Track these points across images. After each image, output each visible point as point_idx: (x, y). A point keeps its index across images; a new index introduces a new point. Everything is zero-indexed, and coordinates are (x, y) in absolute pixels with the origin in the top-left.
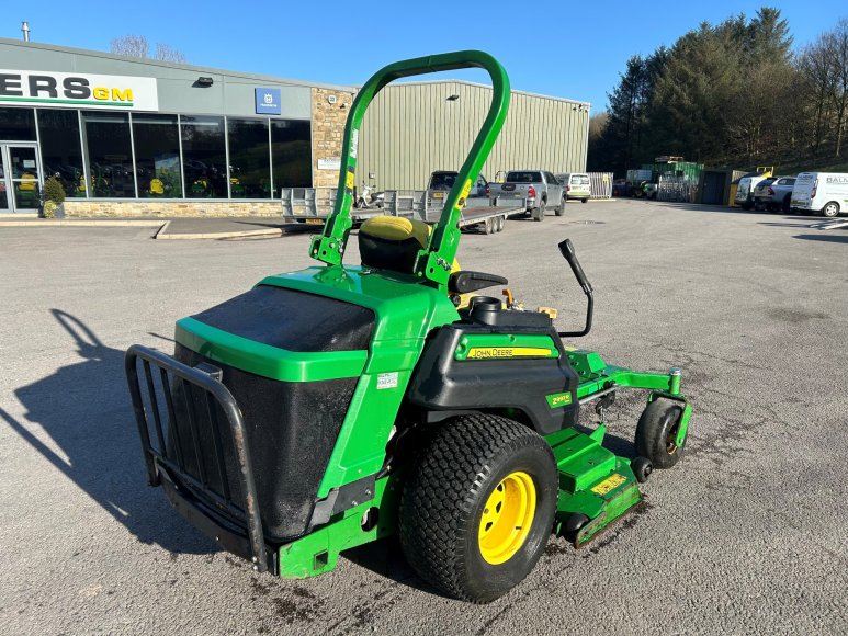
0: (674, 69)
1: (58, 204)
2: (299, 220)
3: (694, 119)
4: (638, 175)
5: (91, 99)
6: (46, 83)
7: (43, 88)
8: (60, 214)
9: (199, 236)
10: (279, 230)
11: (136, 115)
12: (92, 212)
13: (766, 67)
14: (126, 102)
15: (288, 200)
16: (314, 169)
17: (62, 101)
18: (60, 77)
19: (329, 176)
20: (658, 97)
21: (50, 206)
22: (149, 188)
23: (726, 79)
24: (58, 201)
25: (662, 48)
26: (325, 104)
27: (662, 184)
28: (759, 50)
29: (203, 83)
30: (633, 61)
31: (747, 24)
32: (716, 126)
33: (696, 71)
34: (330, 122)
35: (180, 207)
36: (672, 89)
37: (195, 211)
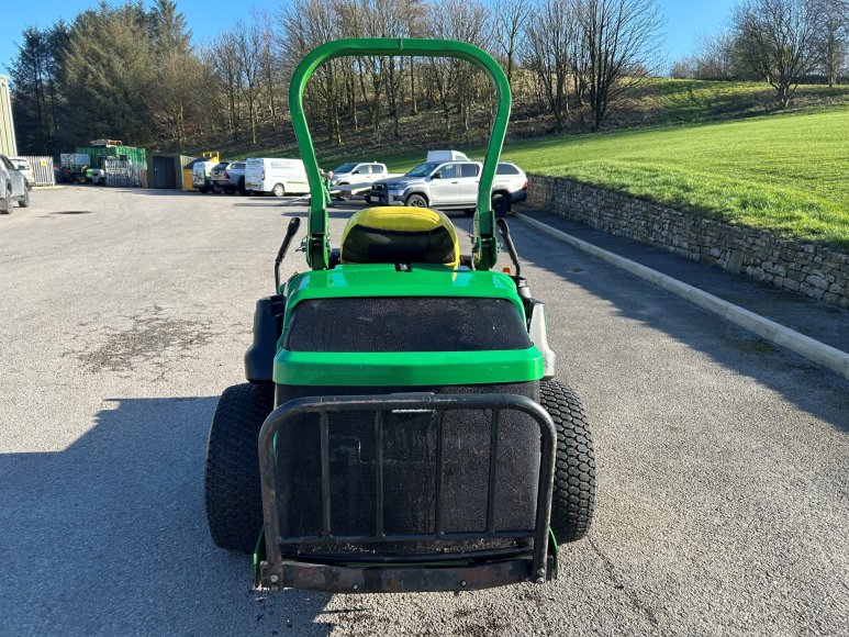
0: (82, 46)
3: (116, 101)
4: (76, 159)
13: (175, 56)
20: (72, 75)
23: (139, 64)
25: (61, 22)
27: (109, 169)
28: (164, 38)
30: (30, 32)
31: (147, 11)
32: (139, 109)
33: (108, 52)
36: (86, 68)
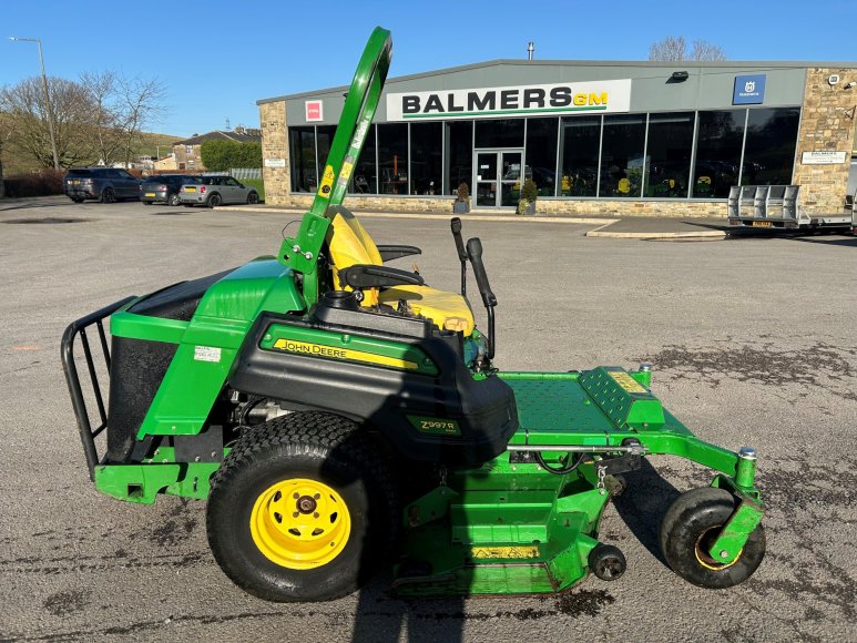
1: (530, 202)
2: (745, 222)
5: (571, 105)
6: (536, 95)
7: (534, 100)
8: (532, 211)
9: (628, 235)
10: (722, 233)
11: (609, 117)
12: (557, 210)
14: (601, 105)
15: (763, 199)
16: (796, 164)
17: (548, 110)
18: (547, 89)
19: (814, 172)
21: (525, 203)
22: (617, 188)
24: (532, 199)
26: (824, 87)
29: (678, 78)
34: (828, 107)
35: (636, 205)
37: (650, 210)
